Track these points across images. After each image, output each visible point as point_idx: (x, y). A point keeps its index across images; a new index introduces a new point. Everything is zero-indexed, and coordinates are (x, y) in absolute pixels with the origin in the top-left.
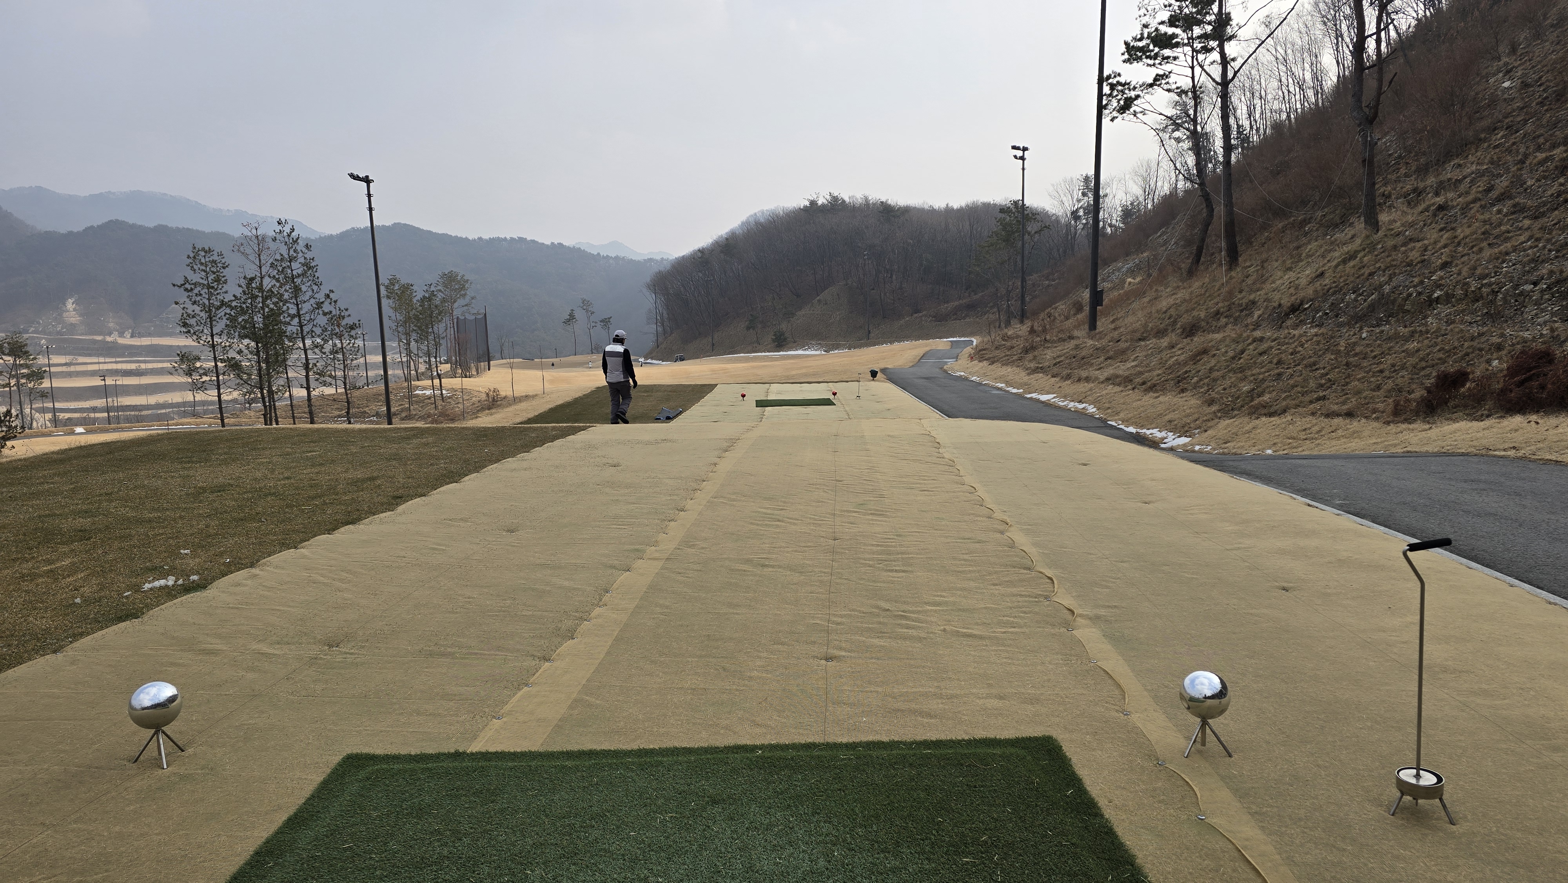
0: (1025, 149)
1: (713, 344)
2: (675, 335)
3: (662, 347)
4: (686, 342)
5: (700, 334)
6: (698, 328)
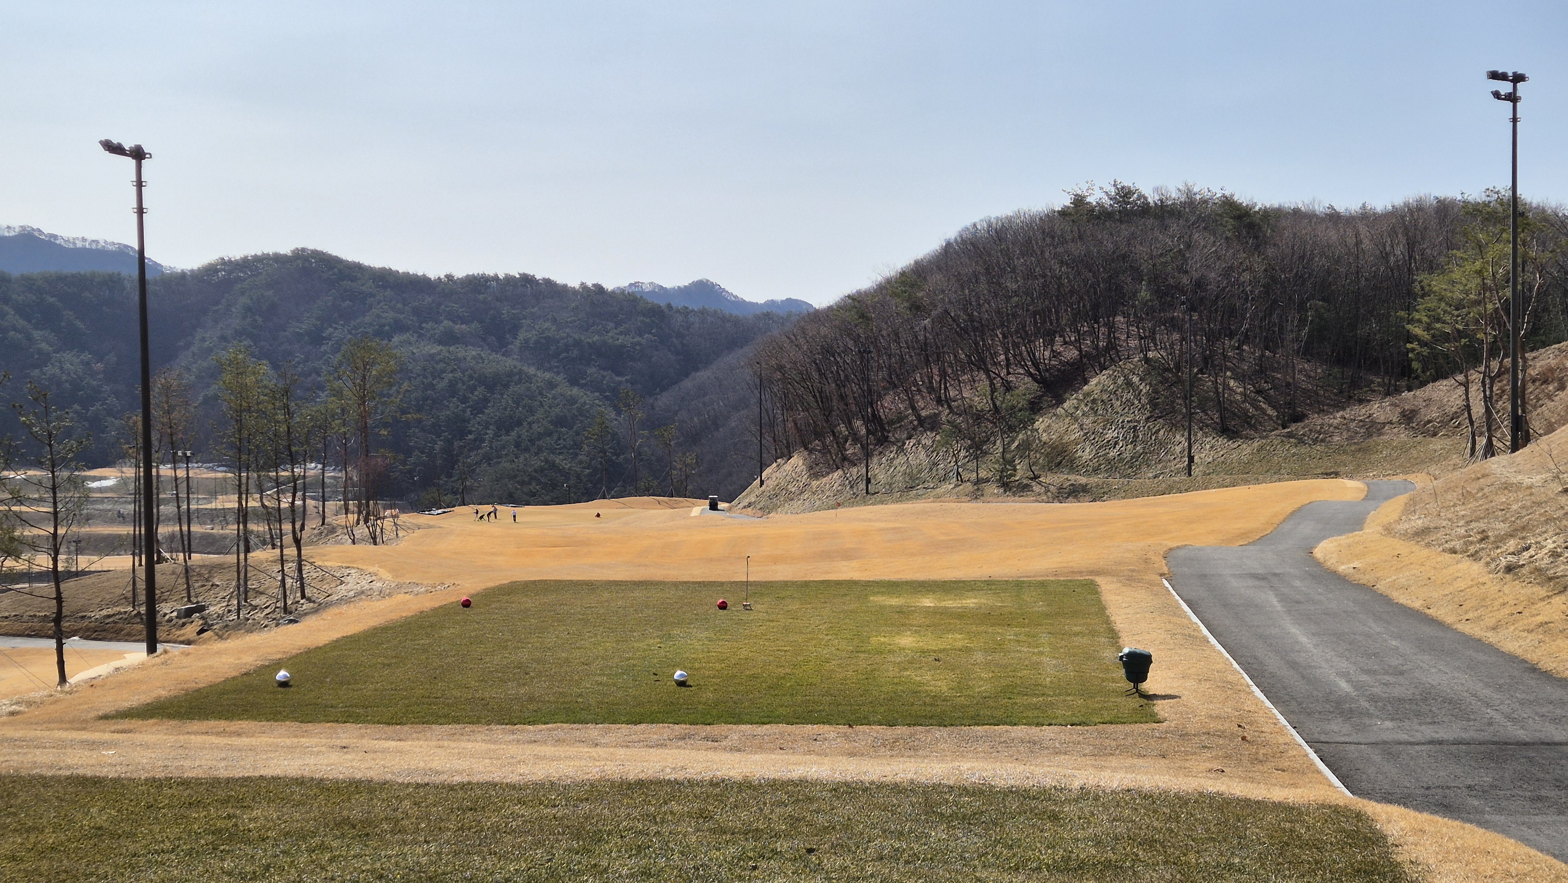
0: (1518, 78)
1: (868, 481)
2: (797, 462)
3: (770, 484)
4: (816, 476)
5: (845, 458)
6: (842, 448)
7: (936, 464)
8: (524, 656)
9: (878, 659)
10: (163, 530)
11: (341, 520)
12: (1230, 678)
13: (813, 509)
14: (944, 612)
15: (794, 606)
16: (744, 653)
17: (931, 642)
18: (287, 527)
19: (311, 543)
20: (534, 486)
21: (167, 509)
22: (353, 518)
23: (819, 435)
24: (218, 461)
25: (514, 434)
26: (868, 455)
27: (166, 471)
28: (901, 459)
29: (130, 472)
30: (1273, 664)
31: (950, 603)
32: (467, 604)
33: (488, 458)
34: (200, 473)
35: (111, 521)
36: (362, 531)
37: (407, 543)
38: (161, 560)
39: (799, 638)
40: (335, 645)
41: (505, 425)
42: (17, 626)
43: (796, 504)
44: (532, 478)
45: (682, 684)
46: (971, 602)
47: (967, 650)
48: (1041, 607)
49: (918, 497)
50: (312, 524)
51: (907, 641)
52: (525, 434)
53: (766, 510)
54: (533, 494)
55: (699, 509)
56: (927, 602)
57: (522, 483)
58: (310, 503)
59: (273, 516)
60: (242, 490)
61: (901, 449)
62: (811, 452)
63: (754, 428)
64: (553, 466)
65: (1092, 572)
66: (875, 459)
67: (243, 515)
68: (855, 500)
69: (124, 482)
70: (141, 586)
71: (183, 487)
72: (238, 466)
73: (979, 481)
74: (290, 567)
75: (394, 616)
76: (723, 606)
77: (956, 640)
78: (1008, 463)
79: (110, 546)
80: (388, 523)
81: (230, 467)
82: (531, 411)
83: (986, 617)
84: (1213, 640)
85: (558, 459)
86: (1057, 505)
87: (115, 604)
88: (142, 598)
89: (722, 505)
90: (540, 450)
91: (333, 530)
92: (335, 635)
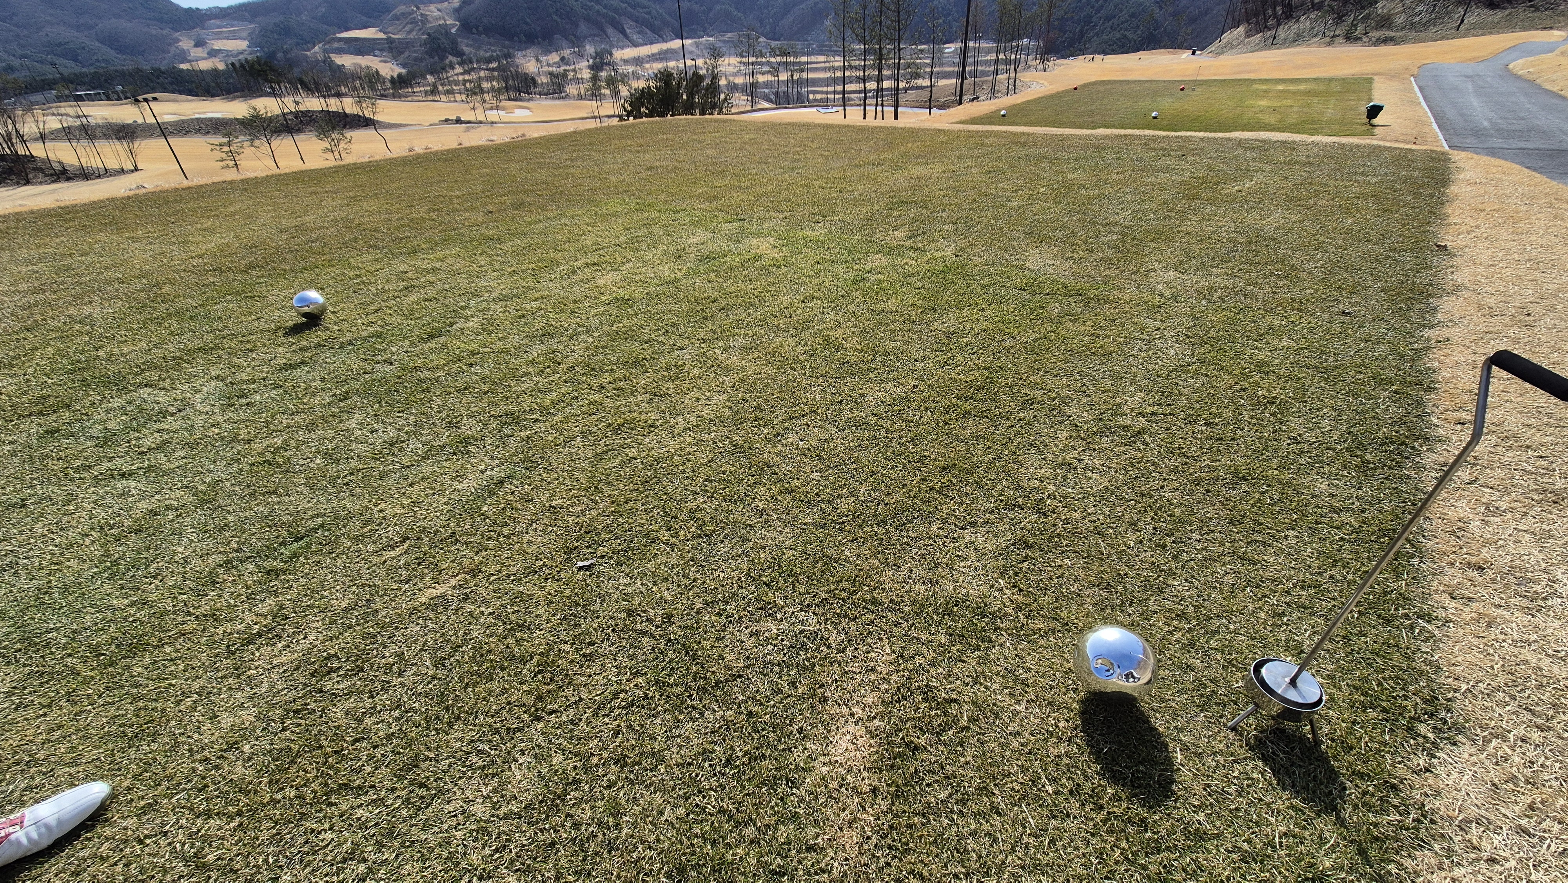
1: (1275, 38)
2: (1241, 29)
3: (1224, 41)
4: (1249, 36)
5: (1266, 27)
6: (1266, 21)
7: (1314, 28)
8: (1093, 107)
9: (1246, 109)
10: (968, 69)
11: (1033, 63)
12: (1423, 119)
13: (1241, 53)
14: (1287, 91)
15: (1216, 89)
16: (1185, 108)
17: (1275, 103)
18: (1012, 67)
19: (1020, 72)
20: (1114, 47)
21: (970, 60)
22: (1038, 61)
23: (1256, 15)
24: (991, 40)
25: (1111, 22)
26: (1279, 25)
27: (971, 44)
28: (1296, 26)
29: (959, 45)
30: (1451, 113)
31: (1292, 88)
32: (1076, 89)
33: (1097, 34)
34: (984, 45)
35: (950, 66)
36: (1041, 67)
37: (1058, 71)
38: (966, 79)
39: (1213, 102)
40: (1023, 103)
41: (1108, 19)
42: (917, 104)
43: (1234, 50)
44: (1115, 43)
45: (1155, 118)
46: (1302, 87)
47: (1291, 106)
48: (1338, 89)
49: (1299, 45)
50: (1022, 65)
51: (1263, 103)
52: (1116, 22)
53: (1219, 54)
54: (1114, 50)
55: (1186, 54)
56: (1280, 87)
57: (1110, 45)
58: (1023, 56)
59: (1008, 62)
60: (998, 52)
61: (1297, 21)
62: (1250, 24)
63: (1224, 13)
64: (1125, 37)
65: (1373, 74)
66: (1282, 27)
67: (997, 61)
68: (1266, 47)
69: (956, 49)
70: (958, 89)
71: (977, 50)
72: (998, 41)
73: (1334, 36)
74: (1012, 81)
75: (1047, 93)
76: (1182, 89)
77: (1289, 102)
78: (1354, 26)
79: (948, 75)
80: (1051, 63)
81: (995, 41)
82: (1121, 11)
83: (1308, 93)
84: (1423, 104)
85: (1128, 34)
86: (1373, 48)
87: (949, 96)
88: (958, 93)
89: (1197, 53)
90: (1121, 29)
91: (1030, 67)
92: (1024, 100)
